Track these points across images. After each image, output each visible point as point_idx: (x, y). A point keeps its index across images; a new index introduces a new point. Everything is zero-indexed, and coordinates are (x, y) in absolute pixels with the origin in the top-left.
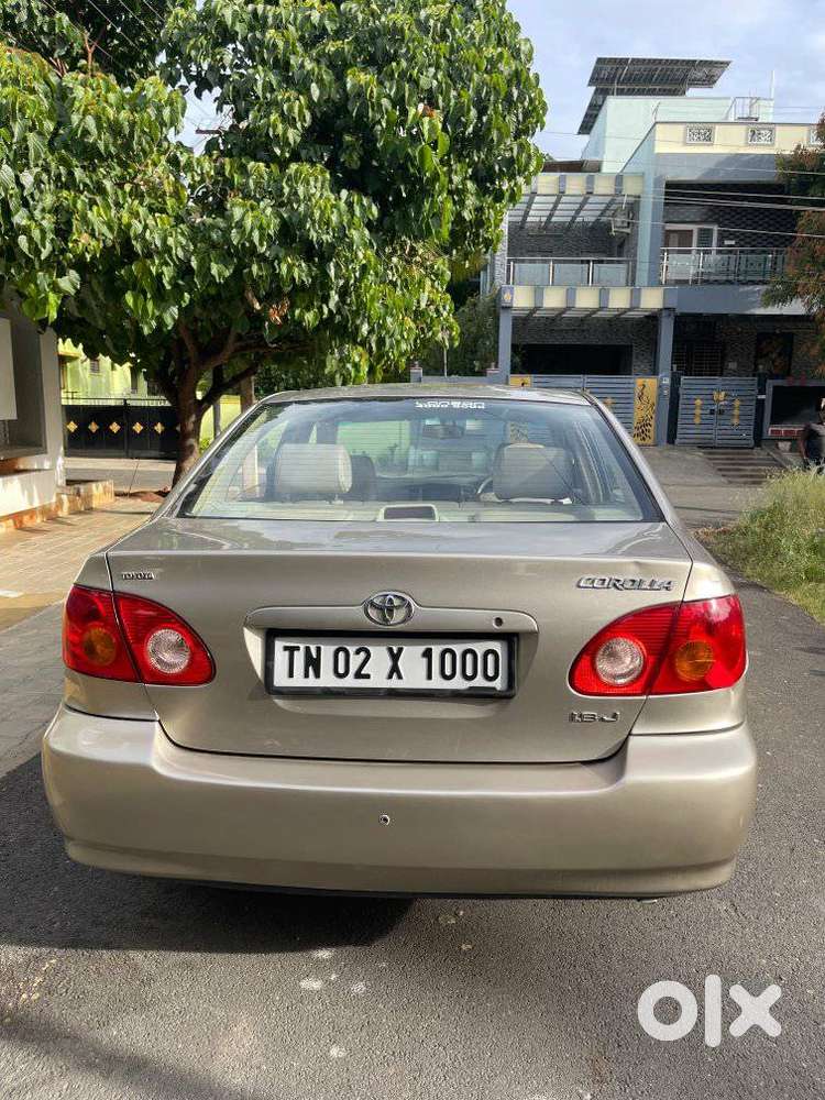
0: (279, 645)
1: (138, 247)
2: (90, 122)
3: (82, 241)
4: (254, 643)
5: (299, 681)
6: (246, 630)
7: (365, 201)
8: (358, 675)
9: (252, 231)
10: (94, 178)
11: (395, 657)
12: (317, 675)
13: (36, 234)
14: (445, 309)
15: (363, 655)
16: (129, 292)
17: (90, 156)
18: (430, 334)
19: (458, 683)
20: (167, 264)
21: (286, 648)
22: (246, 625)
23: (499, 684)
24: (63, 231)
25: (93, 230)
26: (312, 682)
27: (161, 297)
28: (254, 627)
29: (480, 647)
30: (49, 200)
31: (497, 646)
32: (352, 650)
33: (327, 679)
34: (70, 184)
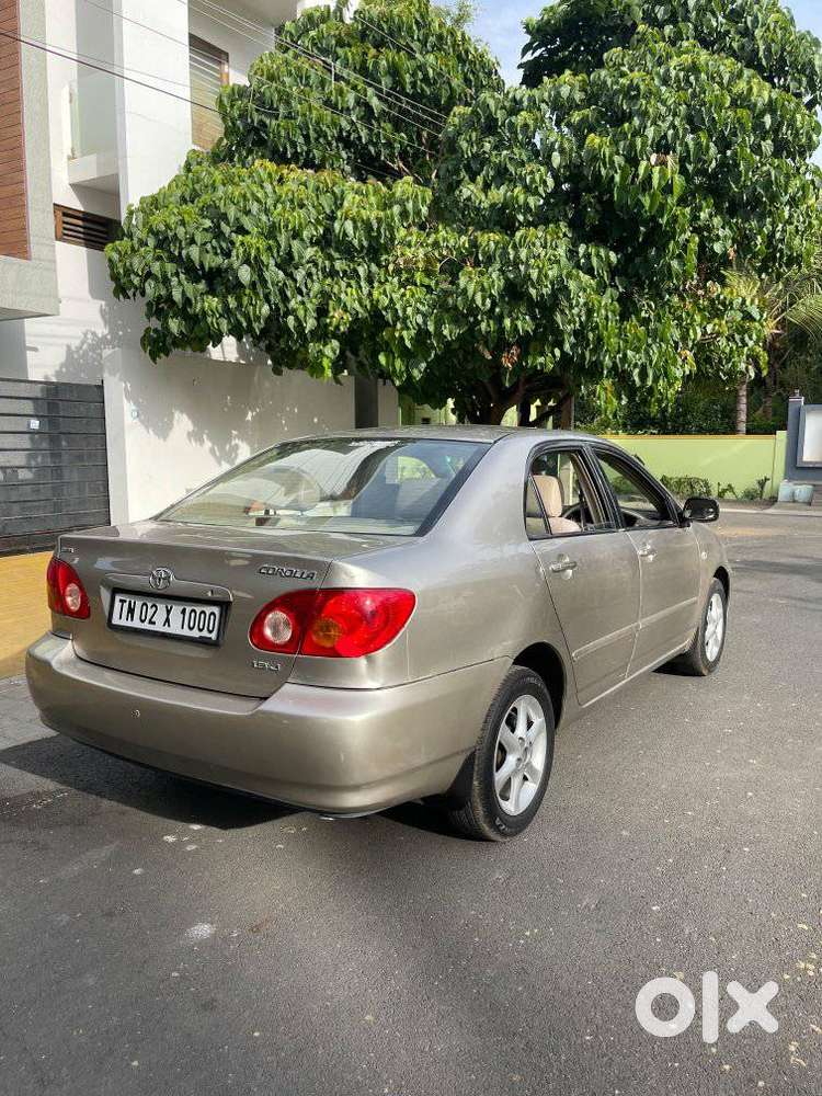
0: (118, 598)
1: (389, 317)
2: (349, 226)
3: (336, 316)
4: (105, 595)
5: (124, 622)
6: (102, 589)
7: (602, 253)
8: (151, 622)
9: (475, 293)
10: (352, 266)
11: (168, 612)
12: (132, 620)
13: (301, 313)
14: (751, 339)
15: (154, 609)
16: (382, 354)
17: (348, 251)
18: (730, 365)
19: (195, 633)
20: (408, 328)
21: (121, 601)
22: (102, 584)
23: (213, 636)
24: (322, 312)
25: (345, 305)
26: (129, 624)
27: (406, 354)
28: (107, 584)
29: (208, 610)
30: (316, 287)
31: (216, 610)
32: (149, 605)
33: (136, 624)
34: (333, 273)
